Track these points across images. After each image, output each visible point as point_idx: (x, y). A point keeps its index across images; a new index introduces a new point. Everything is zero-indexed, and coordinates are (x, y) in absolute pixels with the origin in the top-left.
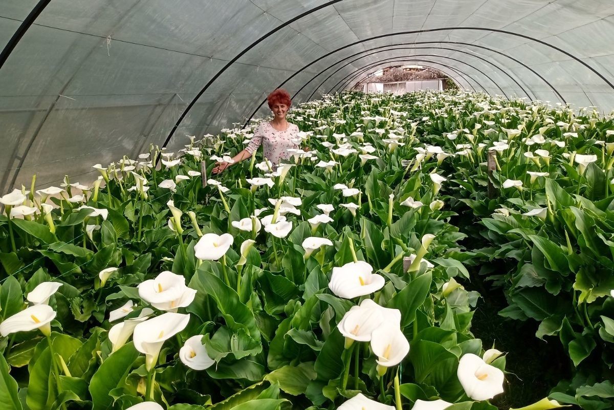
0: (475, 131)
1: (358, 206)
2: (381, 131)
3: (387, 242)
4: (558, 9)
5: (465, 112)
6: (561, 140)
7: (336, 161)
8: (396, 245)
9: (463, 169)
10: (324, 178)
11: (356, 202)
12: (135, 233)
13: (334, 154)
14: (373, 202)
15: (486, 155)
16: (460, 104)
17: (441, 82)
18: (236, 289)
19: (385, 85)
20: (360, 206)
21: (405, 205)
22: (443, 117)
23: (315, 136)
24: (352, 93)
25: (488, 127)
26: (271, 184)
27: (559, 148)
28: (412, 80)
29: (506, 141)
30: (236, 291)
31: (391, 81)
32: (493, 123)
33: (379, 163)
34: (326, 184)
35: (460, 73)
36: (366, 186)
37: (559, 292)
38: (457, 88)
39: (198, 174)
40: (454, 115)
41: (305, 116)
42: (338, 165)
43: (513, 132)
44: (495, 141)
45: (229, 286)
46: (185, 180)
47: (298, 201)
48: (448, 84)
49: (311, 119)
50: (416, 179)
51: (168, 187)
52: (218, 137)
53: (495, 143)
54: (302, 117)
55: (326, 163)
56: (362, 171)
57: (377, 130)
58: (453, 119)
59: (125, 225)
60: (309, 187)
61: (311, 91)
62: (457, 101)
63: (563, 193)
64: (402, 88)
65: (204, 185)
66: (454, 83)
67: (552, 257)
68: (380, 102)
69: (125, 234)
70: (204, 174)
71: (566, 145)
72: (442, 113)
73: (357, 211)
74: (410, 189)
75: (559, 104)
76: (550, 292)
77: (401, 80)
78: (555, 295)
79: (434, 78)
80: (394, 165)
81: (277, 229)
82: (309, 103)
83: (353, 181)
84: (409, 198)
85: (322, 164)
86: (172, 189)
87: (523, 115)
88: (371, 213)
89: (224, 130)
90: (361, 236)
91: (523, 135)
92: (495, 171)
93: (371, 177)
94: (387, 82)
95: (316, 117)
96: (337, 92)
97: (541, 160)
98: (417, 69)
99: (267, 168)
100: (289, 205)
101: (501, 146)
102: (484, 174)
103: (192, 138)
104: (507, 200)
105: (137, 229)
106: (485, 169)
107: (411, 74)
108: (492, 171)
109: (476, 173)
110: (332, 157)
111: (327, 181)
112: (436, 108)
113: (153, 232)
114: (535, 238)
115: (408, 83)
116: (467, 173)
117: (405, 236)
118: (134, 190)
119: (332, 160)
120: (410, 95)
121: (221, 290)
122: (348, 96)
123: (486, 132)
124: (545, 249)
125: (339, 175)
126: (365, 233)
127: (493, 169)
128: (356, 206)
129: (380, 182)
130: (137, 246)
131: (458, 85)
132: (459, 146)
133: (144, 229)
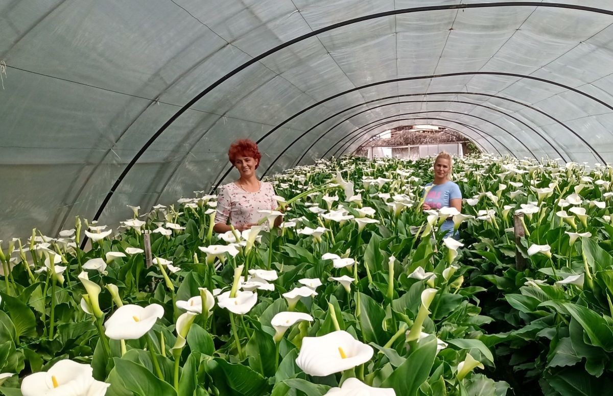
0: (499, 193)
1: (353, 279)
2: (386, 196)
3: (389, 321)
4: (594, 51)
5: (489, 176)
6: (600, 201)
7: (326, 227)
8: (400, 322)
9: (486, 239)
10: (311, 250)
11: (351, 275)
12: (45, 329)
13: (324, 220)
14: (373, 277)
15: (512, 220)
16: (483, 167)
17: (461, 146)
18: (172, 383)
19: (394, 150)
20: (356, 279)
21: (414, 277)
22: (462, 182)
23: (302, 204)
24: (353, 158)
25: (515, 189)
26: (234, 252)
27: (599, 209)
28: (426, 143)
29: (536, 203)
30: (173, 385)
31: (401, 144)
32: (521, 184)
33: (383, 232)
34: (314, 257)
35: (483, 134)
36: (366, 257)
37: (602, 373)
38: (480, 152)
39: (140, 251)
40: (475, 179)
41: (291, 183)
42: (329, 232)
43: (543, 192)
44: (523, 203)
45: (162, 379)
46: (120, 258)
47: (273, 275)
48: (469, 148)
49: (300, 186)
50: (426, 245)
51: (95, 268)
52: (172, 207)
53: (522, 205)
54: (287, 184)
55: (312, 230)
56: (360, 239)
57: (381, 195)
58: (474, 183)
59: (31, 318)
60: (292, 262)
61: (300, 154)
62: (479, 164)
63: (603, 254)
64: (414, 153)
65: (149, 264)
66: (476, 148)
67: (593, 331)
68: (386, 166)
69: (30, 330)
70: (148, 251)
71: (607, 206)
72: (462, 178)
73: (352, 285)
74: (419, 258)
75: (598, 165)
76: (592, 374)
77: (414, 144)
78: (598, 377)
79: (452, 141)
80: (402, 233)
81: (236, 303)
82: (298, 168)
83: (348, 251)
84: (418, 269)
85: (307, 231)
86: (101, 270)
87: (556, 174)
88: (370, 287)
89: (181, 201)
90: (355, 315)
91: (555, 196)
92: (523, 238)
93: (371, 245)
94: (396, 145)
95: (306, 184)
96: (333, 157)
97: (577, 219)
98: (432, 132)
99: (234, 238)
100: (260, 280)
101: (530, 209)
102: (511, 243)
103: (136, 209)
104: (539, 270)
105: (48, 324)
106: (512, 237)
107: (425, 137)
108: (520, 238)
109: (502, 243)
110: (322, 223)
111: (315, 254)
112: (455, 173)
113: (71, 326)
114: (571, 307)
115: (421, 147)
116: (491, 243)
117: (413, 311)
118: (44, 272)
119: (322, 226)
120: (425, 161)
121: (150, 386)
122: (347, 161)
123: (512, 195)
124: (584, 320)
125: (331, 246)
126: (361, 309)
127: (522, 235)
128: (350, 280)
129: (383, 252)
130: (47, 346)
131: (481, 149)
132: (481, 212)
133: (58, 323)
